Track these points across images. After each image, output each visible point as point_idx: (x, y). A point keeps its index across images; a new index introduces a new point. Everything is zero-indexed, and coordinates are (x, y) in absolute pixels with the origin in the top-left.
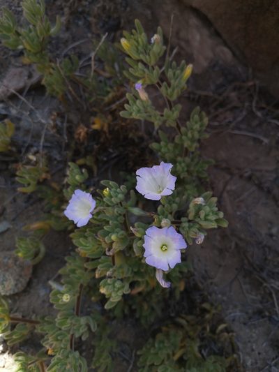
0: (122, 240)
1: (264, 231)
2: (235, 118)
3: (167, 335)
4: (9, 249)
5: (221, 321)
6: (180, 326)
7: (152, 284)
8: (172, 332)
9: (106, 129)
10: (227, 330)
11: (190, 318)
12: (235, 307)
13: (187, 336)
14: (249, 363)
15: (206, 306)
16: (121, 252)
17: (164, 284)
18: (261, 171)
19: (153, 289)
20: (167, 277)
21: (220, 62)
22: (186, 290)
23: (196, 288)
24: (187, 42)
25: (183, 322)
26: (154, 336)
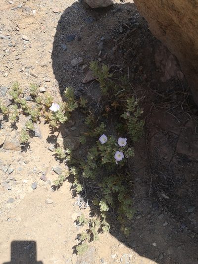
0: (111, 150)
1: (162, 156)
2: (171, 107)
3: (113, 177)
4: (74, 136)
5: (132, 180)
6: (118, 176)
7: (113, 162)
8: (115, 176)
9: (116, 106)
10: (132, 183)
11: (122, 175)
12: (139, 178)
13: (119, 179)
14: (136, 196)
15: (128, 173)
16: (109, 153)
17: (117, 163)
18: (172, 133)
19: (113, 163)
20: (118, 162)
21: (176, 79)
22: (124, 166)
23: (127, 167)
24: (164, 66)
25: (119, 175)
26: (109, 176)
